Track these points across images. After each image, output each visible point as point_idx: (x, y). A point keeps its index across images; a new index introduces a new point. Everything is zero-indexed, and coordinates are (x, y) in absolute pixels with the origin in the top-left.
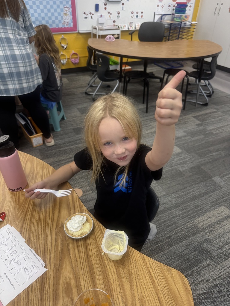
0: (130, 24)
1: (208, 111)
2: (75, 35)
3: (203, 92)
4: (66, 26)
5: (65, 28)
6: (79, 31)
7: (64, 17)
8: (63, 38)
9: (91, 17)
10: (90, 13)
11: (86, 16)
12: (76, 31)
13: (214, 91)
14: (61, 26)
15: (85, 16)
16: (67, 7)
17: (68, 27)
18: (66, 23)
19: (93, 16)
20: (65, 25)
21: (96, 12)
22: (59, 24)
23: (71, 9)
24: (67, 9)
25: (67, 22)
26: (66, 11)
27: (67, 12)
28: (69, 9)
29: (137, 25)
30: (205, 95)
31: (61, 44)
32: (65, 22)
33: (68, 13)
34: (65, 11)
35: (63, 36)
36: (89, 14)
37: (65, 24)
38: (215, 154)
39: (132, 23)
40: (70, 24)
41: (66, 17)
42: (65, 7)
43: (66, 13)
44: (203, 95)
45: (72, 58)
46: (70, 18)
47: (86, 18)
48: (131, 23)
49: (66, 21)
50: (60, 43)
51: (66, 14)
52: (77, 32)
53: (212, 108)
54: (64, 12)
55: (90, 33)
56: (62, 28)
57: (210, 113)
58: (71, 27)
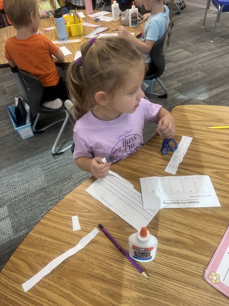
1: (179, 17)
3: (178, 7)
13: (184, 9)
30: (179, 8)
38: (180, 33)
44: (178, 9)
53: (182, 15)
57: (181, 17)
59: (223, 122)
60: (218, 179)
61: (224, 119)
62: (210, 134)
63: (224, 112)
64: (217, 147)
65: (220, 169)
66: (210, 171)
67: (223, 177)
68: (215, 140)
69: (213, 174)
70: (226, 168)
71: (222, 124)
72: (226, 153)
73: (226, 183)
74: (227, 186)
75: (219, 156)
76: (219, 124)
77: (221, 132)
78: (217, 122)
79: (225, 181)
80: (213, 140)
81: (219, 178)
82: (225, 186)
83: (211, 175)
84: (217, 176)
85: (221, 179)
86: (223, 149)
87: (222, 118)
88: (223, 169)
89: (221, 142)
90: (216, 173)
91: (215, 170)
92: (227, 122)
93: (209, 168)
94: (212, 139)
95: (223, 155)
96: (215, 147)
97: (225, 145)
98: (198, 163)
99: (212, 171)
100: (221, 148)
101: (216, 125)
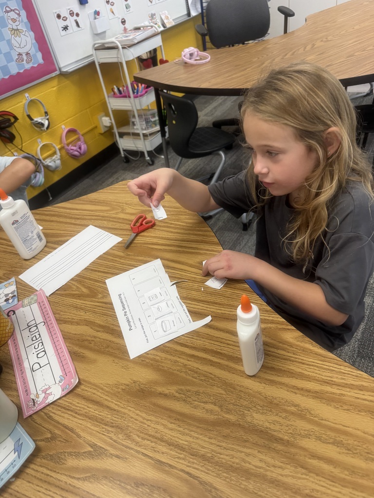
0: (151, 20)
2: (55, 82)
4: (28, 66)
5: (26, 70)
6: (60, 69)
7: (13, 42)
8: (32, 103)
9: (75, 24)
10: (72, 14)
11: (64, 24)
12: (56, 70)
14: (14, 70)
15: (62, 23)
16: (13, 8)
17: (32, 67)
18: (25, 57)
19: (78, 19)
20: (25, 62)
21: (82, 7)
22: (9, 65)
23: (23, 13)
24: (13, 15)
25: (27, 54)
26: (14, 20)
27: (17, 23)
28: (19, 15)
29: (163, 17)
31: (31, 119)
32: (20, 54)
33: (19, 27)
34: (10, 21)
35: (27, 95)
36: (68, 16)
37: (23, 61)
39: (155, 15)
40: (35, 55)
41: (18, 39)
42: (7, 12)
43: (15, 28)
45: (68, 145)
46: (29, 39)
47: (66, 28)
48: (153, 16)
49: (23, 51)
50: (29, 116)
51: (15, 30)
52: (57, 72)
54: (10, 26)
55: (92, 64)
56: (18, 73)
58: (39, 65)
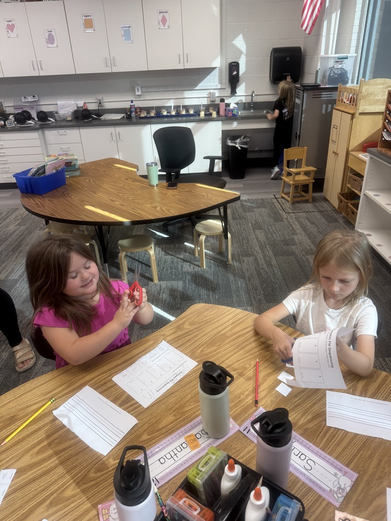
59: (17, 420)
60: (58, 512)
61: (15, 414)
62: (9, 452)
63: (9, 402)
64: (31, 464)
65: (52, 494)
66: (42, 510)
67: (62, 503)
68: (22, 456)
69: (48, 509)
70: (59, 485)
71: (18, 423)
72: (47, 463)
73: (71, 506)
74: (73, 510)
75: (41, 476)
76: (13, 427)
77: (23, 438)
78: (8, 425)
79: (68, 506)
80: (19, 459)
81: (58, 509)
82: (71, 513)
83: (47, 514)
84: (55, 509)
85: (61, 507)
86: (39, 461)
87: (12, 415)
88: (57, 490)
89: (31, 453)
90: (51, 505)
91: (48, 502)
92: (21, 415)
93: (38, 507)
94: (17, 459)
95: (44, 469)
96: (28, 466)
97: (38, 453)
98: (21, 514)
99: (45, 507)
100: (36, 460)
101: (11, 432)
